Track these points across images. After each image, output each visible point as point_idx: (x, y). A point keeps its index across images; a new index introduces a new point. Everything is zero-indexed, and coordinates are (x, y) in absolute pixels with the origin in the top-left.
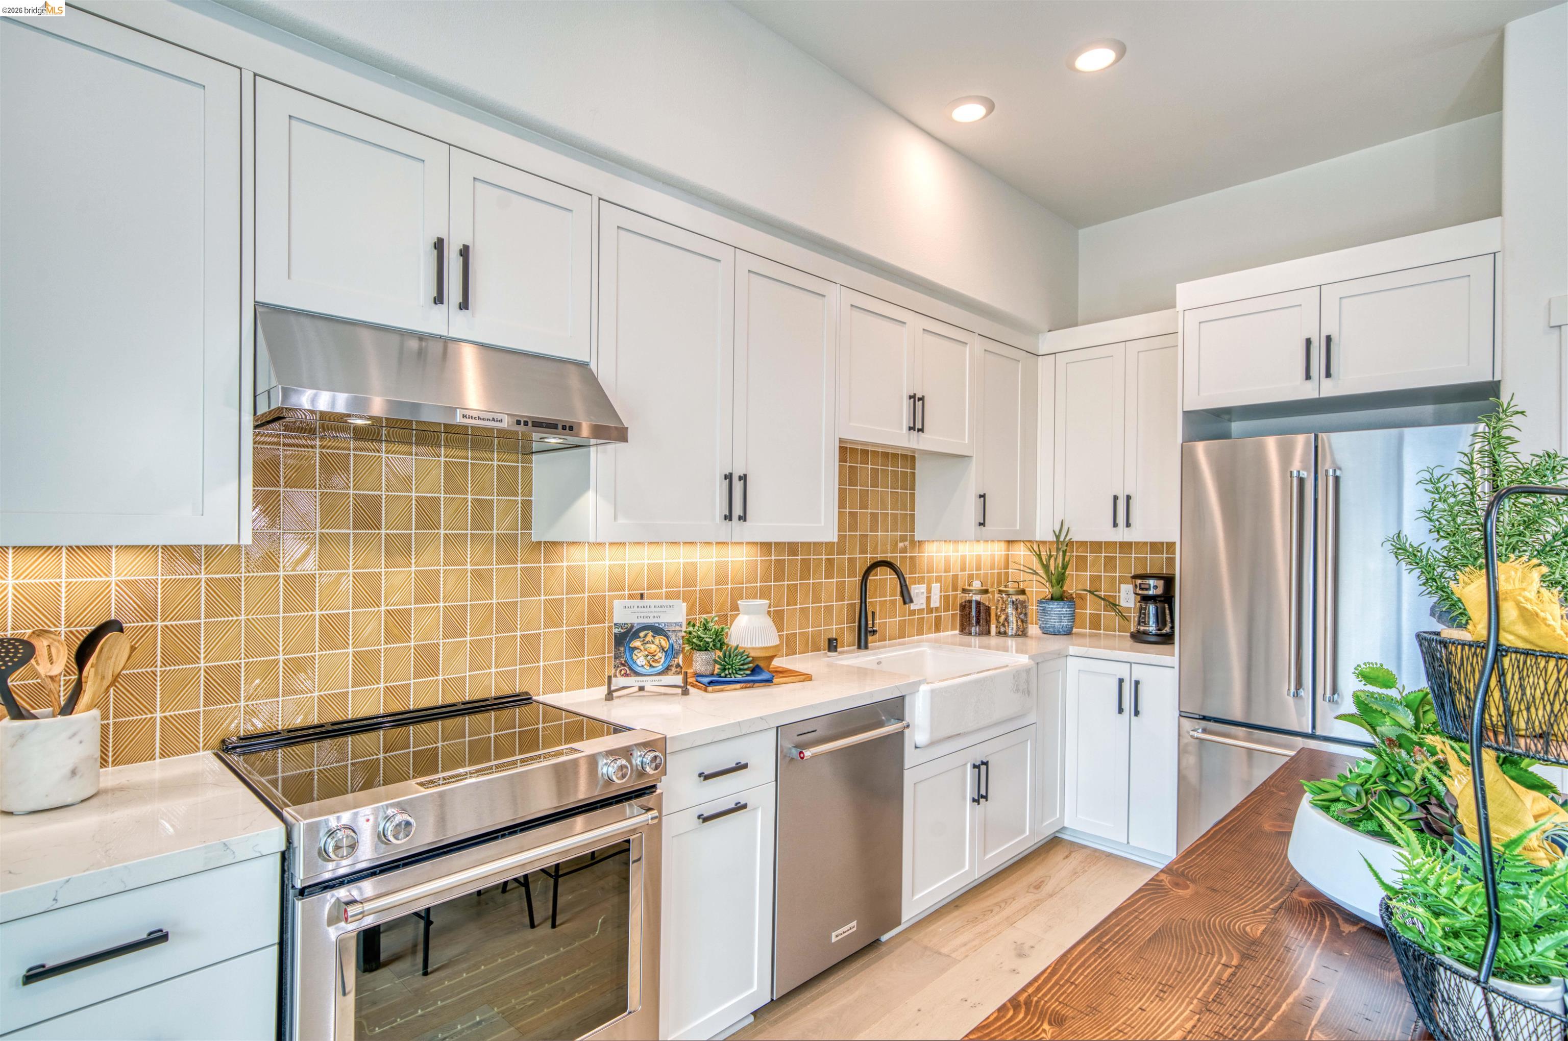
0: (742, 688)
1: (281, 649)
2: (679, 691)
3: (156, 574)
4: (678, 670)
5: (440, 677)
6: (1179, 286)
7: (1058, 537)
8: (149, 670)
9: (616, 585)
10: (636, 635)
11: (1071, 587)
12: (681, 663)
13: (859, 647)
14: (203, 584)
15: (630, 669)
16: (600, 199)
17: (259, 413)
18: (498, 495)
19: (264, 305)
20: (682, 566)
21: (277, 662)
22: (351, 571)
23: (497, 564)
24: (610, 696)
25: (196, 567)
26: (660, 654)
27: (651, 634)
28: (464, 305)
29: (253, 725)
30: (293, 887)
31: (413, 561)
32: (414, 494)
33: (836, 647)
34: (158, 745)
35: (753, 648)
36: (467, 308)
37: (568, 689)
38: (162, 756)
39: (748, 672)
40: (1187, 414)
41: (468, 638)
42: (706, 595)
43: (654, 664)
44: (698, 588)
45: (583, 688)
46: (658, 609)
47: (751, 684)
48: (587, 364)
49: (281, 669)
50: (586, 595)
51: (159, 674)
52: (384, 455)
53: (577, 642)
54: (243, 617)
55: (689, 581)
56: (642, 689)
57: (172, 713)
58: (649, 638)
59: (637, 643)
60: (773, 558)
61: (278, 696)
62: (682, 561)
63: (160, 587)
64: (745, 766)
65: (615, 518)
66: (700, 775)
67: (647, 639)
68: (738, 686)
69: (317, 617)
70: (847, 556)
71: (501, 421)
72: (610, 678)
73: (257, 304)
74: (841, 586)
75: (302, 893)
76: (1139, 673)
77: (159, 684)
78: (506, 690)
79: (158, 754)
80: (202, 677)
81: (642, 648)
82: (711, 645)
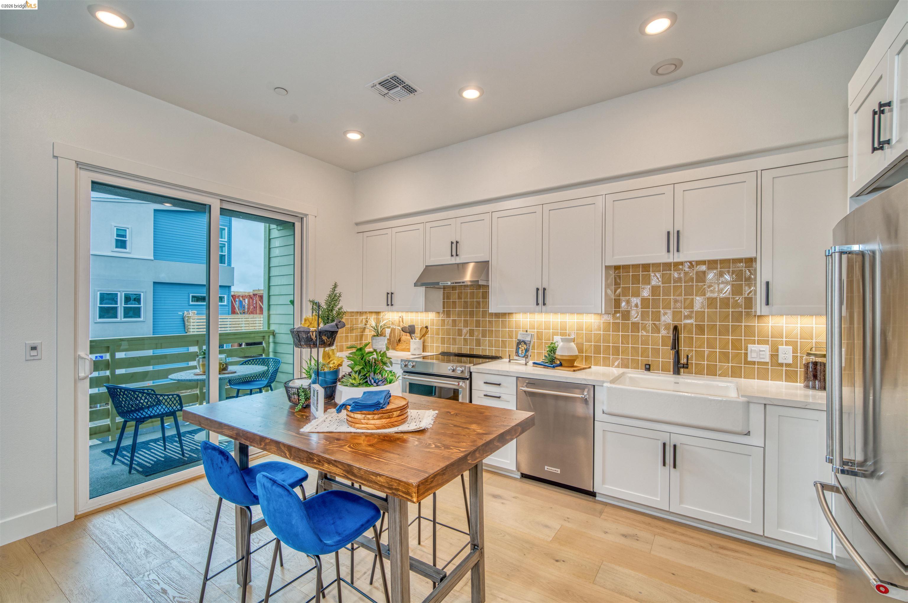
10: (521, 343)
15: (518, 354)
16: (492, 212)
19: (426, 266)
20: (559, 323)
33: (650, 369)
36: (458, 255)
43: (522, 354)
48: (488, 261)
64: (500, 385)
65: (497, 305)
66: (484, 382)
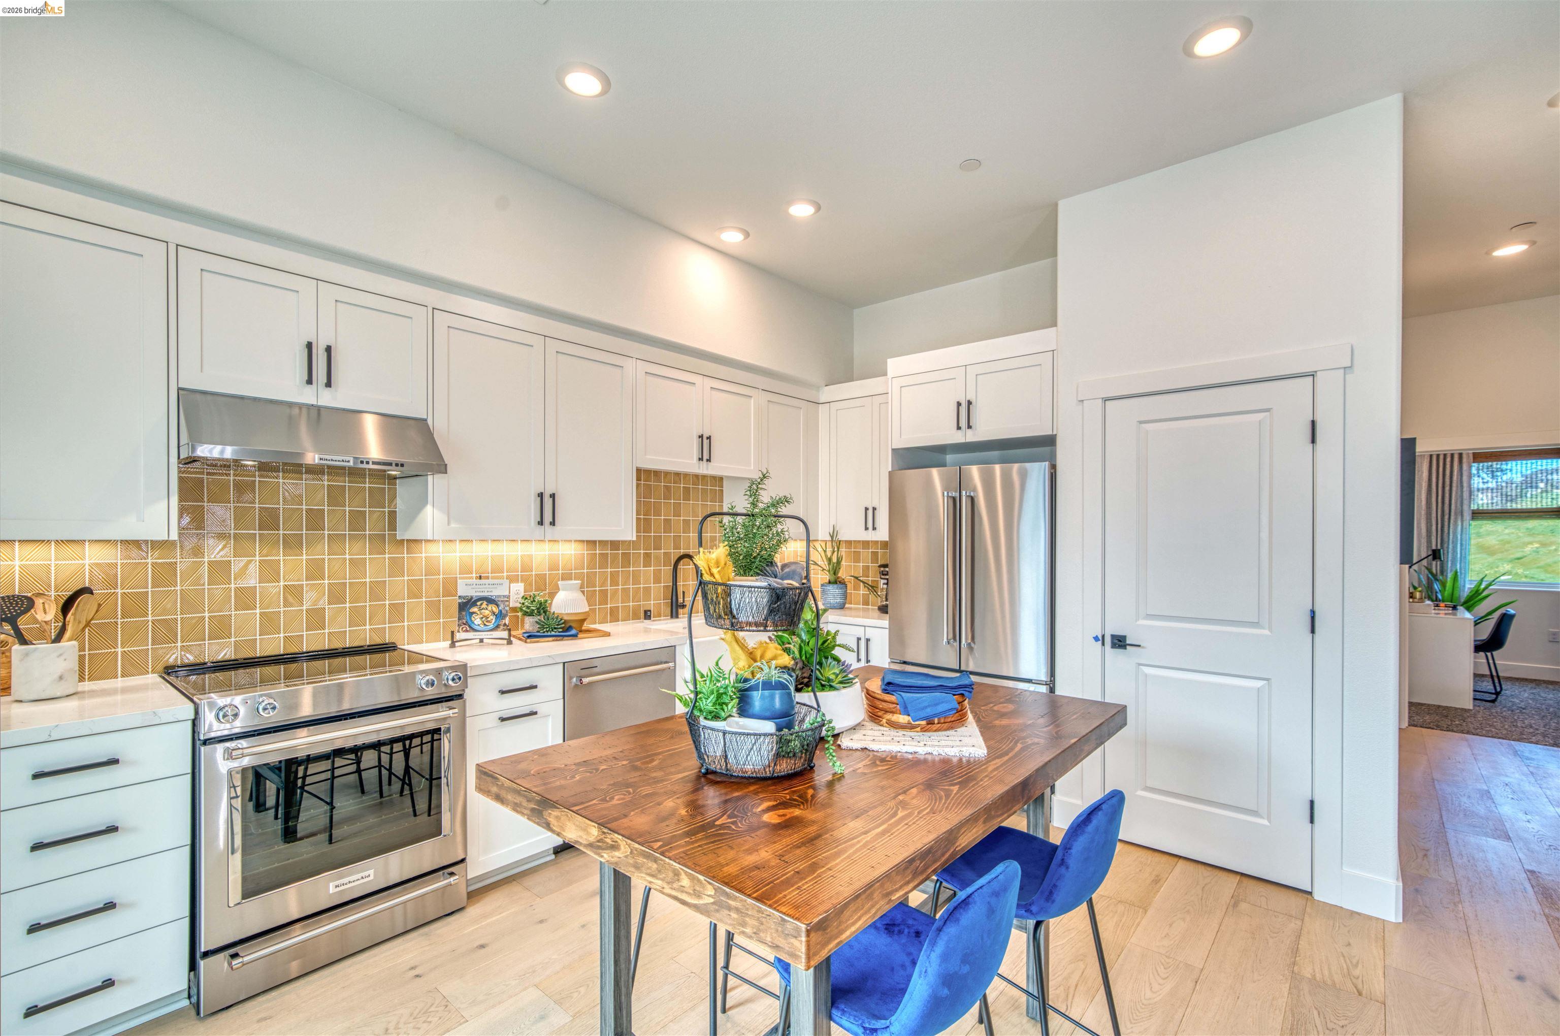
0: (553, 640)
1: (207, 609)
2: (505, 642)
3: (117, 559)
4: (505, 627)
5: (327, 631)
6: (889, 361)
7: (832, 537)
8: (113, 621)
9: (466, 570)
10: (474, 604)
11: (842, 574)
12: (507, 623)
13: (672, 617)
14: (150, 566)
15: (470, 627)
16: (433, 308)
17: (182, 457)
18: (369, 507)
19: (183, 389)
20: (520, 557)
21: (204, 618)
22: (257, 558)
23: (370, 554)
24: (453, 645)
25: (144, 554)
26: (492, 617)
27: (485, 603)
28: (329, 384)
29: (188, 658)
30: (199, 740)
31: (304, 552)
32: (304, 507)
33: (650, 616)
34: (119, 669)
35: (568, 614)
36: (330, 387)
37: (427, 642)
38: (123, 676)
39: (561, 630)
40: (893, 450)
41: (348, 605)
42: (541, 577)
43: (487, 624)
44: (534, 573)
45: (440, 641)
46: (490, 586)
47: (561, 638)
48: (426, 420)
49: (207, 622)
50: (441, 576)
51: (119, 623)
52: (281, 481)
53: (434, 608)
54: (178, 588)
55: (526, 568)
56: (481, 641)
57: (129, 649)
58: (484, 606)
59: (475, 609)
60: (598, 552)
61: (205, 640)
62: (520, 553)
63: (119, 567)
64: (535, 687)
65: (449, 524)
66: (500, 691)
67: (482, 607)
68: (551, 639)
69: (233, 589)
70: (662, 551)
71: (349, 461)
72: (453, 633)
73: (179, 389)
74: (657, 574)
75: (205, 743)
76: (870, 633)
77: (119, 630)
78: (378, 640)
79: (119, 675)
80: (150, 626)
81: (478, 612)
82: (536, 611)
